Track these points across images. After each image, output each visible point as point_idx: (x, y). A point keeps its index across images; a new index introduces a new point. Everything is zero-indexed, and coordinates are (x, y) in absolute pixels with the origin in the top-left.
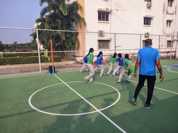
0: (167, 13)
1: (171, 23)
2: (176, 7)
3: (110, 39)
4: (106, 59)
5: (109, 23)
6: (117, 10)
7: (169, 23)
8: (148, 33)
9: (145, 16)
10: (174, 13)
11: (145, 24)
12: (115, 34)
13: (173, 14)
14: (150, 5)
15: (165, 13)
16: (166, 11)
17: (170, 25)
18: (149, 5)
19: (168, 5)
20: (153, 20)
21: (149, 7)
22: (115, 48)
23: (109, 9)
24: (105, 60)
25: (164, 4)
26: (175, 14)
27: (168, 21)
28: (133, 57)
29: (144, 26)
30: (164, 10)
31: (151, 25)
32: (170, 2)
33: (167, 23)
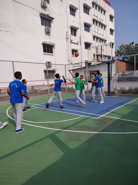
0: (71, 42)
2: (80, 37)
8: (49, 63)
9: (43, 42)
13: (78, 44)
16: (70, 40)
18: (47, 30)
19: (72, 34)
21: (48, 33)
25: (67, 32)
26: (81, 44)
27: (73, 51)
29: (44, 54)
30: (68, 38)
31: (54, 54)
32: (73, 31)
33: (73, 53)
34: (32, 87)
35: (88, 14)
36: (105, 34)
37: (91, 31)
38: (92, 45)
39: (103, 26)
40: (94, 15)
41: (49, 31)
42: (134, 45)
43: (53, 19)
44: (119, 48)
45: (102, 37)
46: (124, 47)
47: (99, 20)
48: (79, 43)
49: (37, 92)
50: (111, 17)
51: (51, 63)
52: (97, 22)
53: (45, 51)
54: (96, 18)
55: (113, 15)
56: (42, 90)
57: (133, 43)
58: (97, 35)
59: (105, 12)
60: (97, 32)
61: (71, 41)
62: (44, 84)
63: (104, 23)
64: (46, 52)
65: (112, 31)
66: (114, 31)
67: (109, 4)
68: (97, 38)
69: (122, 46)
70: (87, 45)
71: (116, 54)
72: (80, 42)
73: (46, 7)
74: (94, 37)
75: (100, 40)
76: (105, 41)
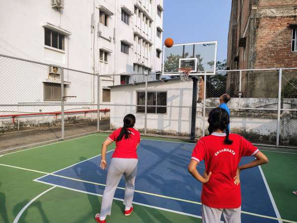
0: (100, 36)
1: (108, 57)
2: (114, 29)
7: (104, 55)
8: (55, 67)
10: (112, 39)
13: (110, 41)
14: (59, 4)
15: (96, 34)
16: (97, 31)
17: (106, 60)
19: (101, 21)
20: (69, 39)
21: (57, 8)
25: (92, 15)
26: (115, 43)
27: (101, 51)
29: (45, 48)
30: (93, 27)
31: (66, 51)
32: (103, 16)
33: (101, 55)
34: (14, 117)
36: (150, 33)
37: (130, 24)
38: (132, 47)
39: (148, 19)
41: (61, 6)
42: (188, 58)
44: (167, 60)
45: (146, 37)
46: (174, 59)
47: (143, 8)
48: (112, 40)
49: (24, 129)
50: (159, 9)
52: (140, 11)
53: (47, 43)
54: (139, 4)
55: (162, 6)
56: (36, 123)
57: (187, 55)
58: (139, 32)
60: (140, 27)
61: (99, 33)
62: (40, 111)
63: (149, 14)
64: (49, 45)
65: (159, 30)
66: (162, 32)
68: (140, 38)
69: (171, 57)
70: (125, 46)
72: (114, 39)
74: (135, 35)
75: (144, 41)
76: (151, 45)
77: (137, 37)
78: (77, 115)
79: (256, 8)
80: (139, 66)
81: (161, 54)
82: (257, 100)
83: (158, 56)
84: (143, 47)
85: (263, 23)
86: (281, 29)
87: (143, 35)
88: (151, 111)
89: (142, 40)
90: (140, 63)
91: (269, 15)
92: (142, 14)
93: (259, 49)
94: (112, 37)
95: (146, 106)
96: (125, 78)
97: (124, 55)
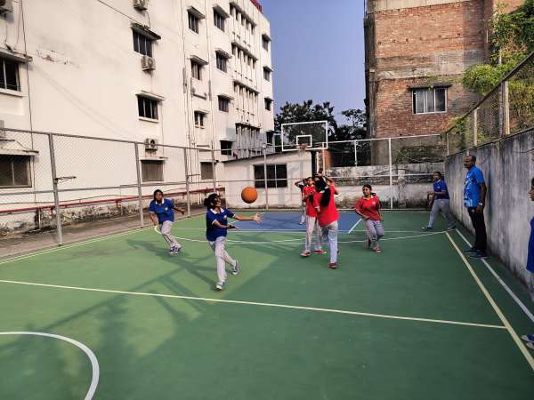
0: (194, 94)
1: (204, 119)
2: (210, 82)
3: (30, 154)
4: (18, 225)
5: (21, 97)
6: (49, 58)
7: (199, 118)
8: (153, 141)
9: (140, 93)
11: (141, 114)
12: (50, 135)
13: (205, 99)
14: (151, 66)
15: (189, 93)
16: (190, 89)
17: (202, 125)
18: (147, 65)
19: (193, 75)
20: (161, 105)
21: (149, 70)
22: (55, 184)
23: (19, 49)
24: (16, 229)
25: (184, 70)
26: (211, 99)
27: (197, 113)
28: (119, 209)
29: (139, 119)
30: (186, 85)
31: (159, 120)
32: (196, 68)
33: (196, 119)
34: (117, 201)
35: (223, 29)
36: (254, 77)
37: (228, 70)
38: (232, 101)
39: (251, 59)
40: (234, 33)
42: (312, 107)
43: (159, 38)
44: (282, 112)
45: (249, 85)
46: (292, 110)
47: (243, 45)
48: (208, 97)
49: (128, 214)
50: (265, 39)
51: (156, 143)
52: (240, 49)
54: (237, 40)
55: (268, 34)
57: (310, 102)
58: (239, 79)
59: (253, 26)
60: (240, 72)
61: (193, 91)
63: (252, 51)
64: (143, 116)
65: (266, 70)
66: (271, 73)
67: (259, 8)
68: (242, 86)
69: (287, 107)
70: (224, 101)
71: (275, 124)
72: (210, 95)
73: (145, 9)
74: (236, 83)
75: (247, 90)
76: (256, 94)
77: (238, 87)
78: (175, 198)
79: (373, 71)
80: (243, 126)
81: (272, 106)
82: (374, 168)
83: (268, 108)
84: (246, 99)
85: (382, 86)
86: (400, 92)
87: (245, 82)
88: (271, 185)
89: (244, 89)
90: (244, 122)
91: (387, 77)
92: (242, 52)
93: (380, 114)
94: (207, 93)
95: (266, 180)
96: (226, 145)
97: (223, 113)
